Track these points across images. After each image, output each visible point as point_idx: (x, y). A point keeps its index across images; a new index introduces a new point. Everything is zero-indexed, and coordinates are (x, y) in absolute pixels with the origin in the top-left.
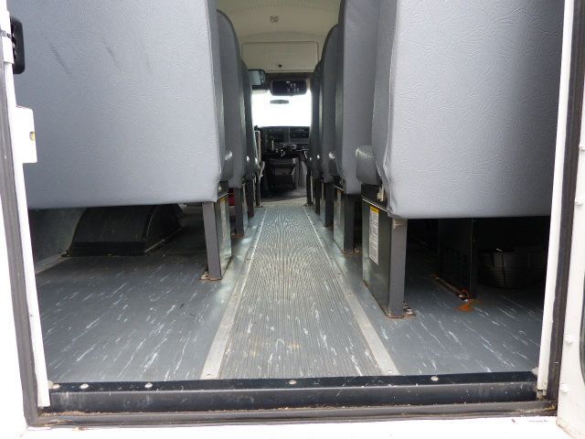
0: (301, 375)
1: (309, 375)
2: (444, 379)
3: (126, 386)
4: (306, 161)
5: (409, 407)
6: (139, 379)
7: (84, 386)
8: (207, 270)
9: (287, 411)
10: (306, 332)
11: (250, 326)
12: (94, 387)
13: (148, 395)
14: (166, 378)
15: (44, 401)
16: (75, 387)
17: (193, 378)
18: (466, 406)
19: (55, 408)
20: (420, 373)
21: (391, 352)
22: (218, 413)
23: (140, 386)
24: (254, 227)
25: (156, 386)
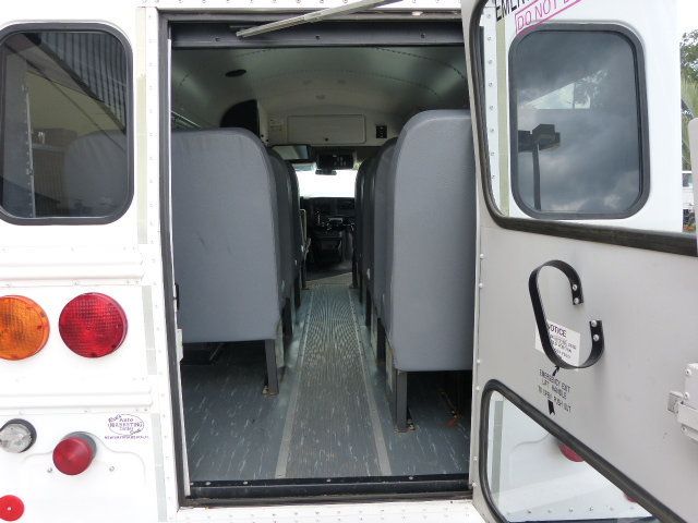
0: (334, 476)
1: (339, 476)
2: (416, 478)
3: (233, 483)
4: (352, 232)
5: (395, 495)
6: (239, 479)
7: (208, 484)
8: (266, 383)
9: (325, 497)
10: (339, 444)
11: (303, 439)
12: (214, 483)
13: (246, 488)
14: (255, 478)
15: (188, 492)
16: (202, 484)
17: (271, 478)
18: (428, 494)
19: (194, 496)
20: (404, 474)
21: (390, 460)
22: (286, 499)
23: (240, 483)
24: (302, 325)
25: (250, 483)
